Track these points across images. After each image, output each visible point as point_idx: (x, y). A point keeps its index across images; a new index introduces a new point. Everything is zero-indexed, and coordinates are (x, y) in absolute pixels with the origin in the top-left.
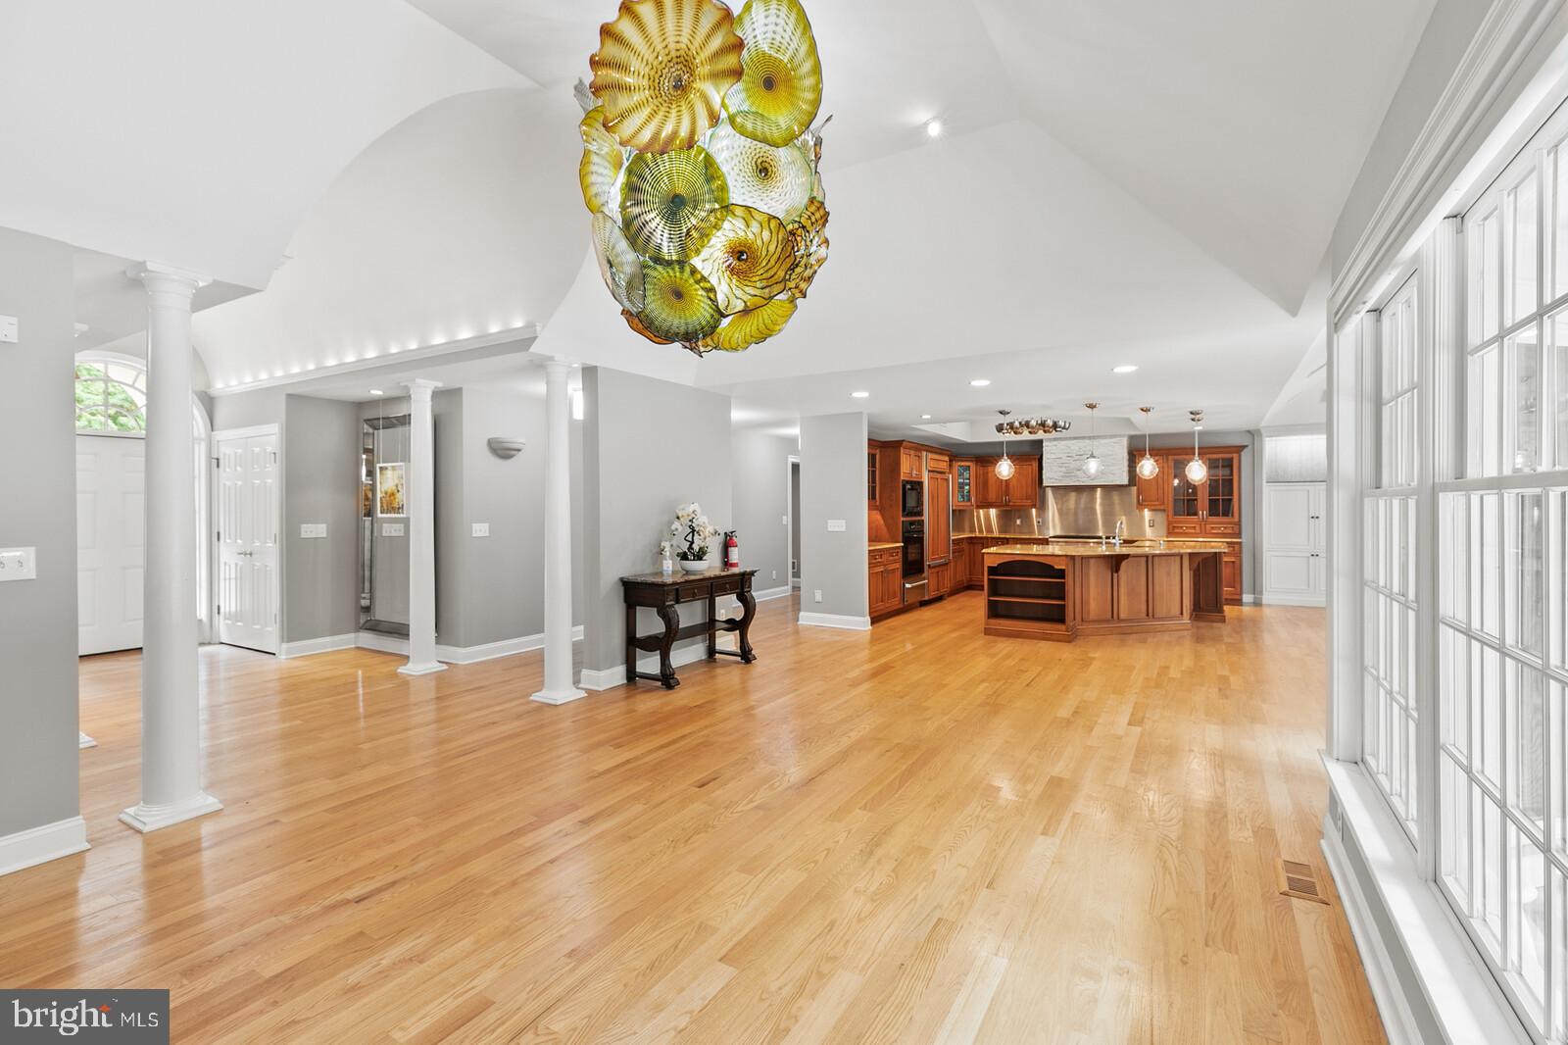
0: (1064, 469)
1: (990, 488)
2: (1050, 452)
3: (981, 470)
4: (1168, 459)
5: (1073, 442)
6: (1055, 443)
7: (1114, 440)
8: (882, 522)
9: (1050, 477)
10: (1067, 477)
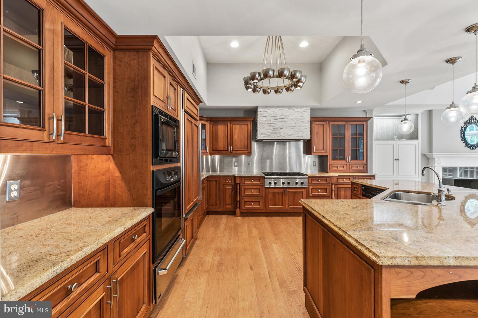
0: (272, 128)
1: (219, 141)
2: (262, 116)
3: (213, 127)
4: (329, 124)
5: (278, 109)
6: (267, 109)
7: (303, 109)
8: (117, 174)
9: (263, 132)
10: (274, 133)
